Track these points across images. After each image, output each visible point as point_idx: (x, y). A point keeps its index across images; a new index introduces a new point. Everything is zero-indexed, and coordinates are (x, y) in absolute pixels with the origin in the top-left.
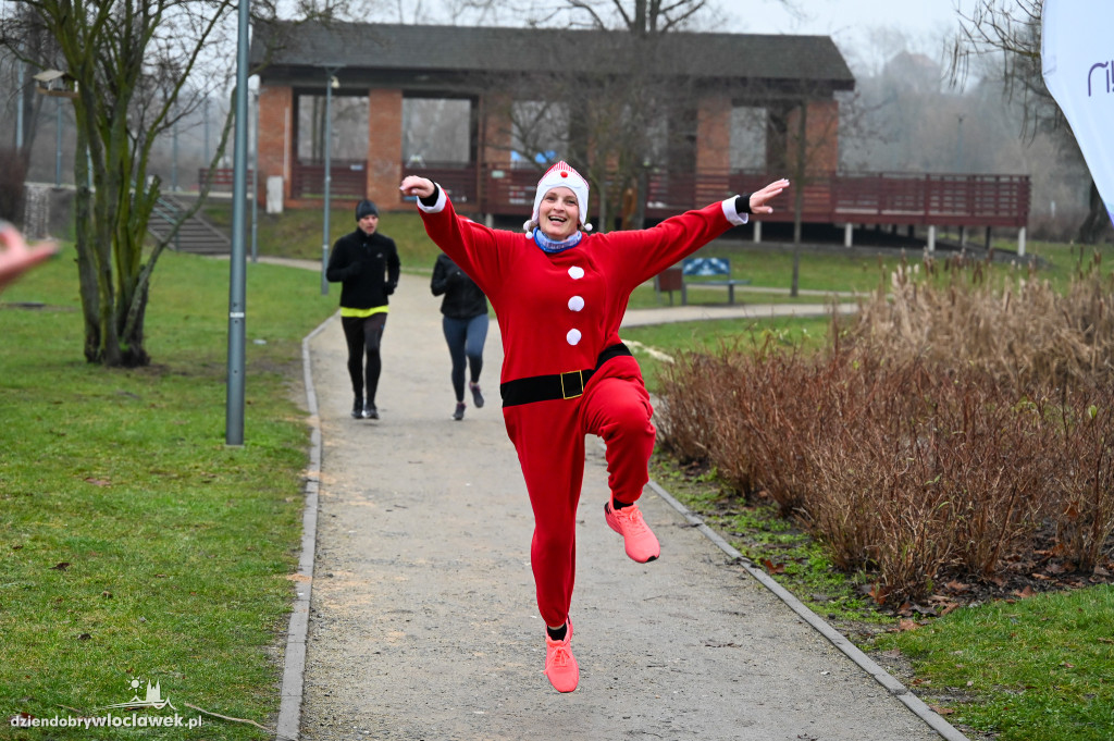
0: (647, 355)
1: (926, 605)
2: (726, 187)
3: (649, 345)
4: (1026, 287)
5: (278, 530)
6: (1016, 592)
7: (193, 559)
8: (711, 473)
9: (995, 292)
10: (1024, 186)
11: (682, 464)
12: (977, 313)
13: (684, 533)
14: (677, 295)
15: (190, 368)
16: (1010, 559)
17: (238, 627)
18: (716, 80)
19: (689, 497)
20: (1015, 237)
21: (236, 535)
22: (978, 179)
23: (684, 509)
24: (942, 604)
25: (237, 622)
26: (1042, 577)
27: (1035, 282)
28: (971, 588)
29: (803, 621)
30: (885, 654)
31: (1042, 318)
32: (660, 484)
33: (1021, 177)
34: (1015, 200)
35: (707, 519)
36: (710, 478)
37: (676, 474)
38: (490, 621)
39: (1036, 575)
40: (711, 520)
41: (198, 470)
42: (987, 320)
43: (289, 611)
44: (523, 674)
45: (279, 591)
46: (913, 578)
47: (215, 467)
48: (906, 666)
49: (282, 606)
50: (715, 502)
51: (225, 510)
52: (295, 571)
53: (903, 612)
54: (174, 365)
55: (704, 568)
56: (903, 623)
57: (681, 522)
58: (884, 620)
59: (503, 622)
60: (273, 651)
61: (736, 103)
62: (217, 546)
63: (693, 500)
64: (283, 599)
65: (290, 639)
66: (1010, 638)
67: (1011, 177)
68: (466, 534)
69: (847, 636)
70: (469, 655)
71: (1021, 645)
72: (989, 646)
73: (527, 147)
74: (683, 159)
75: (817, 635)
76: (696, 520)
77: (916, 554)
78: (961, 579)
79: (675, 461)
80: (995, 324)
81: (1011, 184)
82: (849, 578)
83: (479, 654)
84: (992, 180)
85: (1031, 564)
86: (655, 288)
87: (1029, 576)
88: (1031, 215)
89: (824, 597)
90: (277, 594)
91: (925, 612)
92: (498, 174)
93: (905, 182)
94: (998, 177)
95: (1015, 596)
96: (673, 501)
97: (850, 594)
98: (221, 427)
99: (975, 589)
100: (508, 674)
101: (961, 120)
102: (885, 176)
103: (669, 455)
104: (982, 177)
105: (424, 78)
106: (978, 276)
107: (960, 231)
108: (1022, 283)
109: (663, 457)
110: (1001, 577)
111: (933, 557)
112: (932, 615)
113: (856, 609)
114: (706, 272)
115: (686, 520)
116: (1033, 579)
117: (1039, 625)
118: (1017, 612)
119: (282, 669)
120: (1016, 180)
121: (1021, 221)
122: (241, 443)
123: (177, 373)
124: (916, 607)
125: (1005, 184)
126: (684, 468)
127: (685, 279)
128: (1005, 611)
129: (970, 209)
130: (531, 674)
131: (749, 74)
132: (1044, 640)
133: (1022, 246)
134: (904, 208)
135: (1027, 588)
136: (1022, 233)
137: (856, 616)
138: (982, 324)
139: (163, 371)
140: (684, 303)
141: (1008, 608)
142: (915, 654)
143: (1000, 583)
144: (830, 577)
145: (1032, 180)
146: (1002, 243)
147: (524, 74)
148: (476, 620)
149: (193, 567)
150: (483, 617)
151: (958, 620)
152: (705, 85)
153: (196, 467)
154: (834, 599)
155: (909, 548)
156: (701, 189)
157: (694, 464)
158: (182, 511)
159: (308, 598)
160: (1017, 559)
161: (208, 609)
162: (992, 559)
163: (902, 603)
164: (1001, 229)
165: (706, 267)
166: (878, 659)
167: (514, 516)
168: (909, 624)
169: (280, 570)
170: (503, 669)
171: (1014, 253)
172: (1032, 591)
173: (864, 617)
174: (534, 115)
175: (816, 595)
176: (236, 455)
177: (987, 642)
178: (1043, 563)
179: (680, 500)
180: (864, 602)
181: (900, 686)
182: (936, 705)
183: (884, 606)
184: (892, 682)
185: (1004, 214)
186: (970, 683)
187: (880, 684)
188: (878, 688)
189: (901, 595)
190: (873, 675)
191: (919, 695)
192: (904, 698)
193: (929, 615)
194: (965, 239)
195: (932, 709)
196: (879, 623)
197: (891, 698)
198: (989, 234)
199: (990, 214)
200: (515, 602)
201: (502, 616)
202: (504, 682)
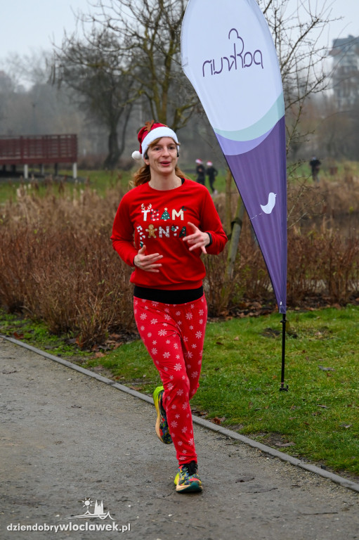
1: (105, 345)
4: (84, 194)
9: (69, 198)
10: (74, 140)
12: (62, 209)
20: (70, 168)
22: (49, 138)
24: (113, 344)
27: (89, 192)
28: (122, 336)
29: (46, 358)
30: (95, 368)
31: (95, 210)
33: (72, 135)
34: (69, 148)
42: (68, 213)
46: (95, 333)
48: (108, 372)
53: (94, 349)
56: (97, 354)
58: (86, 354)
67: (66, 135)
69: (72, 363)
75: (57, 364)
78: (116, 332)
80: (72, 214)
81: (66, 139)
82: (59, 337)
84: (56, 138)
88: (78, 156)
89: (51, 347)
91: (105, 349)
94: (59, 136)
97: (64, 344)
104: (51, 136)
106: (61, 189)
107: (40, 166)
108: (82, 192)
111: (106, 321)
112: (110, 350)
113: (70, 351)
120: (69, 137)
121: (74, 159)
124: (101, 347)
125: (63, 139)
129: (45, 154)
133: (75, 173)
134: (8, 156)
136: (75, 166)
137: (71, 354)
142: (110, 367)
144: (49, 338)
145: (78, 137)
146: (63, 172)
151: (125, 350)
154: (57, 347)
155: (94, 317)
163: (93, 346)
164: (61, 164)
166: (93, 371)
168: (100, 354)
171: (72, 177)
173: (75, 354)
175: (46, 347)
177: (144, 358)
180: (73, 347)
181: (110, 381)
182: (131, 387)
183: (83, 348)
184: (105, 379)
185: (64, 156)
186: (144, 376)
187: (100, 381)
188: (99, 383)
189: (91, 342)
190: (95, 378)
191: (121, 383)
192: (115, 385)
193: (108, 350)
194: (43, 171)
195: (132, 389)
196: (84, 356)
197: (108, 386)
198: (56, 167)
199: (56, 156)
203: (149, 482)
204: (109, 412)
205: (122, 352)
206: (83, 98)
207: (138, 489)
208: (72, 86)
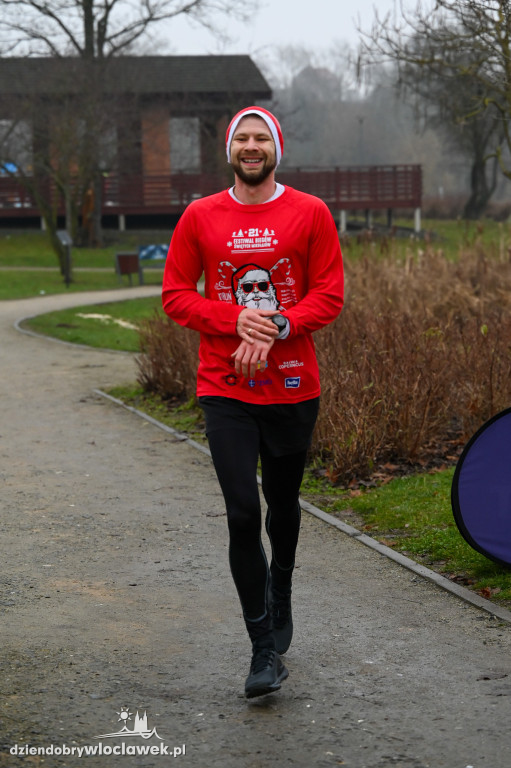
0: (117, 325)
1: (369, 480)
2: (169, 185)
3: (118, 318)
4: (424, 255)
6: (435, 469)
8: (188, 405)
9: (399, 262)
10: (416, 174)
11: (164, 399)
12: (385, 278)
13: (175, 446)
14: (135, 277)
16: (429, 448)
18: (157, 96)
19: (174, 422)
20: (412, 217)
22: (379, 170)
23: (172, 430)
24: (381, 479)
26: (454, 458)
27: (431, 251)
28: (401, 467)
30: (342, 513)
31: (438, 280)
32: (149, 414)
33: (413, 166)
34: (410, 186)
35: (191, 436)
36: (188, 407)
37: (160, 407)
38: (39, 509)
39: (449, 457)
40: (195, 436)
42: (394, 284)
44: (73, 541)
46: (357, 461)
48: (358, 519)
50: (196, 424)
53: (352, 486)
55: (195, 467)
56: (353, 493)
57: (170, 439)
58: (338, 493)
61: (175, 114)
63: (178, 423)
66: (434, 496)
67: (406, 166)
68: (5, 456)
69: (312, 504)
70: (29, 532)
71: (442, 500)
72: (419, 502)
74: (132, 163)
76: (183, 437)
77: (359, 443)
78: (393, 461)
79: (159, 398)
80: (401, 286)
81: (406, 172)
84: (390, 169)
85: (445, 449)
86: (116, 272)
87: (444, 458)
88: (424, 197)
91: (368, 485)
93: (318, 175)
94: (395, 167)
95: (435, 471)
96: (162, 425)
97: (310, 478)
99: (404, 469)
100: (62, 541)
101: (361, 121)
102: (303, 170)
103: (152, 393)
104: (382, 167)
106: (384, 247)
107: (366, 214)
108: (421, 252)
109: (147, 396)
110: (423, 458)
111: (372, 444)
112: (374, 487)
113: (316, 487)
114: (158, 256)
115: (176, 437)
118: (437, 480)
120: (410, 169)
121: (416, 203)
124: (361, 482)
125: (401, 172)
126: (166, 402)
127: (141, 264)
128: (428, 480)
129: (373, 195)
130: (79, 540)
131: (185, 89)
133: (418, 224)
135: (443, 466)
136: (418, 213)
137: (316, 491)
138: (390, 287)
140: (142, 283)
141: (431, 478)
142: (364, 511)
143: (422, 463)
145: (423, 168)
146: (400, 223)
148: (28, 510)
150: (33, 508)
151: (394, 488)
152: (148, 99)
155: (353, 439)
156: (149, 188)
157: (174, 398)
160: (433, 447)
162: (416, 445)
163: (351, 480)
164: (399, 211)
165: (158, 252)
166: (337, 516)
168: (358, 493)
170: (57, 538)
171: (412, 230)
172: (447, 467)
173: (322, 491)
174: (4, 131)
177: (416, 499)
178: (452, 449)
179: (167, 424)
180: (322, 482)
181: (356, 531)
182: (383, 541)
183: (337, 483)
184: (350, 529)
185: (402, 198)
186: (407, 525)
187: (341, 531)
188: (340, 534)
189: (349, 474)
190: (335, 526)
191: (370, 535)
192: (359, 538)
193: (372, 487)
194: (371, 220)
195: (381, 543)
196: (335, 494)
197: (350, 539)
198: (390, 215)
199: (390, 198)
200: (56, 497)
201: (47, 506)
202: (60, 546)
203: (351, 674)
204: (337, 575)
205: (389, 491)
206: (433, 111)
207: (331, 684)
208: (417, 91)
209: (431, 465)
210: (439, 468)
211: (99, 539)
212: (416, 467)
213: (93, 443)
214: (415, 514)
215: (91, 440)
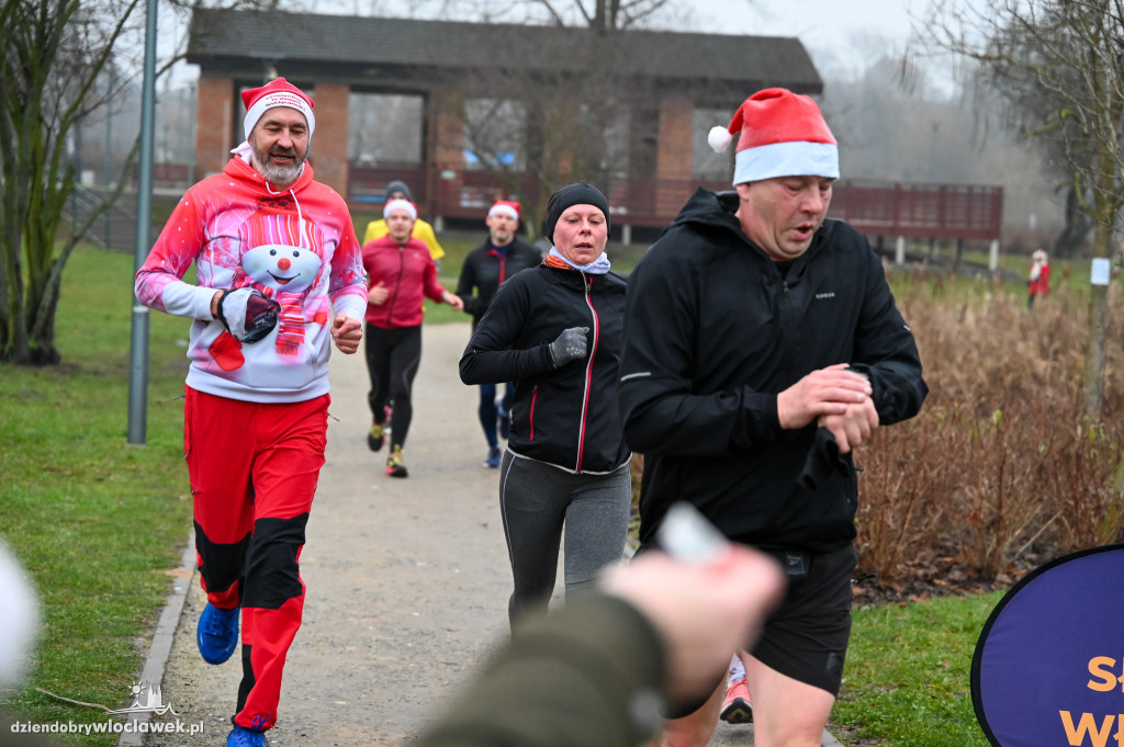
2: (687, 193)
4: (992, 301)
5: (165, 527)
6: (913, 597)
7: (72, 553)
9: (957, 306)
10: (996, 198)
15: (103, 367)
16: (914, 566)
17: (106, 618)
18: (675, 80)
20: (986, 251)
21: (120, 531)
22: (950, 190)
25: (105, 613)
26: (943, 583)
27: (1001, 297)
28: (868, 592)
33: (993, 188)
34: (988, 212)
38: (369, 617)
39: (937, 581)
41: (94, 468)
42: (948, 335)
43: (161, 605)
44: (392, 668)
45: (155, 585)
47: (112, 464)
49: (156, 599)
51: (114, 507)
52: (176, 566)
54: (86, 365)
59: (383, 618)
60: (139, 641)
61: (700, 104)
62: (99, 541)
64: (158, 593)
65: (159, 631)
66: (893, 640)
67: (984, 188)
68: (364, 535)
70: (340, 649)
71: (903, 646)
72: (871, 646)
73: (477, 146)
78: (859, 583)
80: (956, 338)
81: (983, 195)
83: (353, 648)
84: (965, 190)
85: (934, 570)
87: (930, 582)
88: (1004, 228)
90: (153, 588)
92: (448, 175)
93: (876, 192)
94: (970, 188)
95: (912, 601)
98: (123, 427)
99: (872, 594)
100: (377, 667)
104: (955, 187)
105: (372, 72)
106: (939, 288)
107: (931, 243)
108: (988, 296)
110: (899, 582)
116: (934, 585)
117: (926, 627)
118: (907, 615)
119: (144, 659)
120: (989, 191)
121: (993, 233)
122: (143, 440)
123: (88, 372)
125: (978, 195)
128: (895, 614)
129: (941, 220)
130: (401, 667)
131: (711, 74)
132: (926, 642)
133: (994, 260)
134: (874, 218)
135: (925, 594)
136: (994, 247)
138: (942, 339)
139: (74, 370)
141: (899, 611)
143: (897, 587)
145: (1005, 192)
146: (975, 257)
147: (475, 70)
148: (355, 616)
149: (70, 561)
150: (363, 614)
152: (664, 85)
153: (92, 465)
156: (662, 195)
158: (68, 507)
159: (185, 592)
160: (920, 566)
161: (79, 600)
162: (891, 564)
164: (974, 242)
167: (416, 518)
169: (161, 565)
170: (374, 663)
171: (984, 268)
172: (929, 596)
174: (485, 113)
176: (135, 454)
177: (869, 643)
178: (945, 570)
185: (975, 226)
194: (937, 251)
198: (960, 244)
199: (961, 226)
200: (400, 600)
201: (382, 612)
202: (371, 674)
208: (1006, 94)
209: (912, 590)
210: (918, 596)
211: (427, 668)
212: (888, 593)
213: (485, 525)
214: (861, 665)
215: (483, 521)
